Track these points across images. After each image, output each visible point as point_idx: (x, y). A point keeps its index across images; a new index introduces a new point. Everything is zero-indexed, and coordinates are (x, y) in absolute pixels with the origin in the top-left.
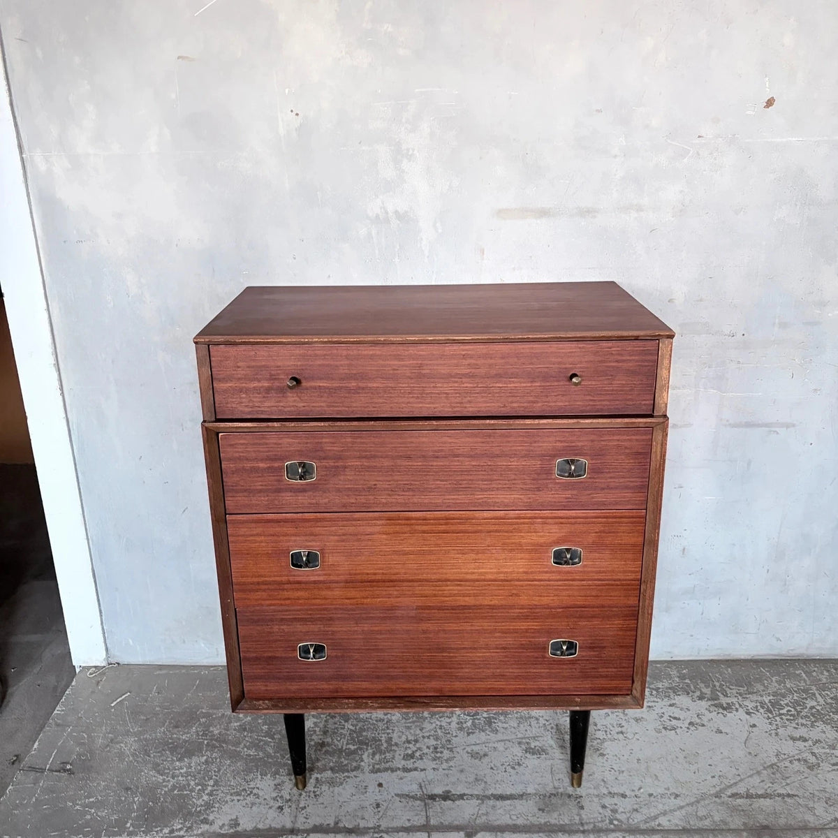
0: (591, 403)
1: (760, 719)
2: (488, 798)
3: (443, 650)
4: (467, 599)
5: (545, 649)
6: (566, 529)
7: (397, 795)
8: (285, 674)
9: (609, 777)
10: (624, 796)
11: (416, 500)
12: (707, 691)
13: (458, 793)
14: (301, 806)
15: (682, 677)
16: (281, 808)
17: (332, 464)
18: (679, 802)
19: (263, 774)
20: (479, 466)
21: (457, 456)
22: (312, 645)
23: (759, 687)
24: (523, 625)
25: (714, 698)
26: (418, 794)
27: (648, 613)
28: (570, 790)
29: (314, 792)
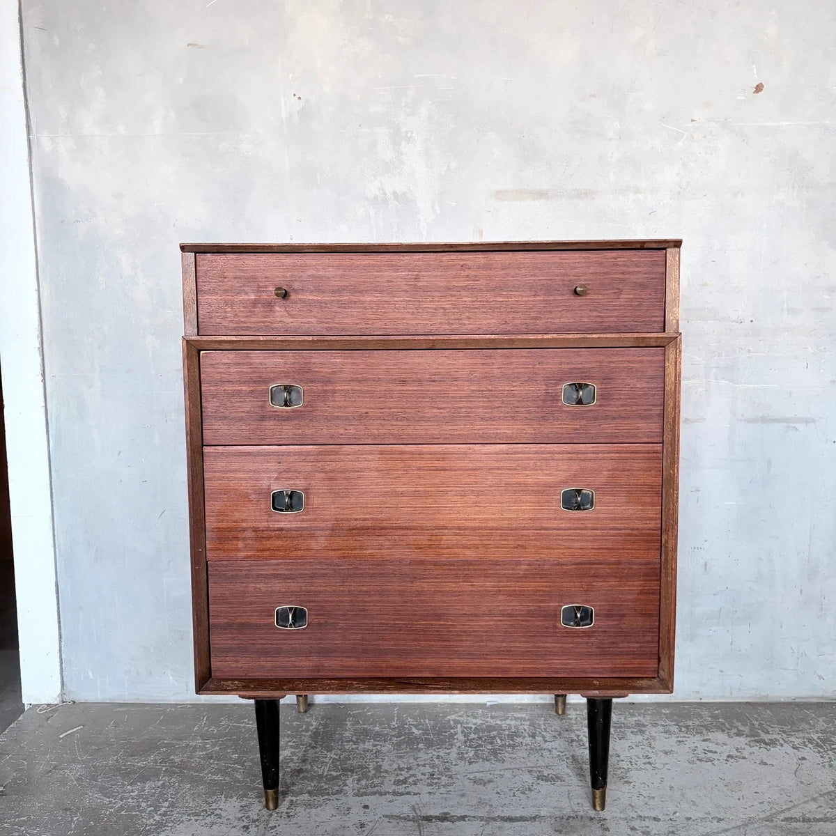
0: (598, 320)
1: (809, 753)
2: (494, 819)
3: (438, 617)
4: (467, 552)
5: (556, 616)
6: (576, 466)
7: (386, 816)
8: (259, 646)
9: (637, 802)
10: (656, 819)
11: (410, 432)
12: (746, 729)
13: (459, 815)
14: (270, 825)
15: (715, 717)
16: (246, 827)
17: (320, 388)
18: (722, 825)
19: (229, 797)
20: (479, 391)
21: (456, 379)
22: (291, 609)
23: (803, 725)
24: (529, 586)
25: (753, 734)
26: (411, 815)
27: (672, 569)
28: (592, 813)
29: (287, 813)
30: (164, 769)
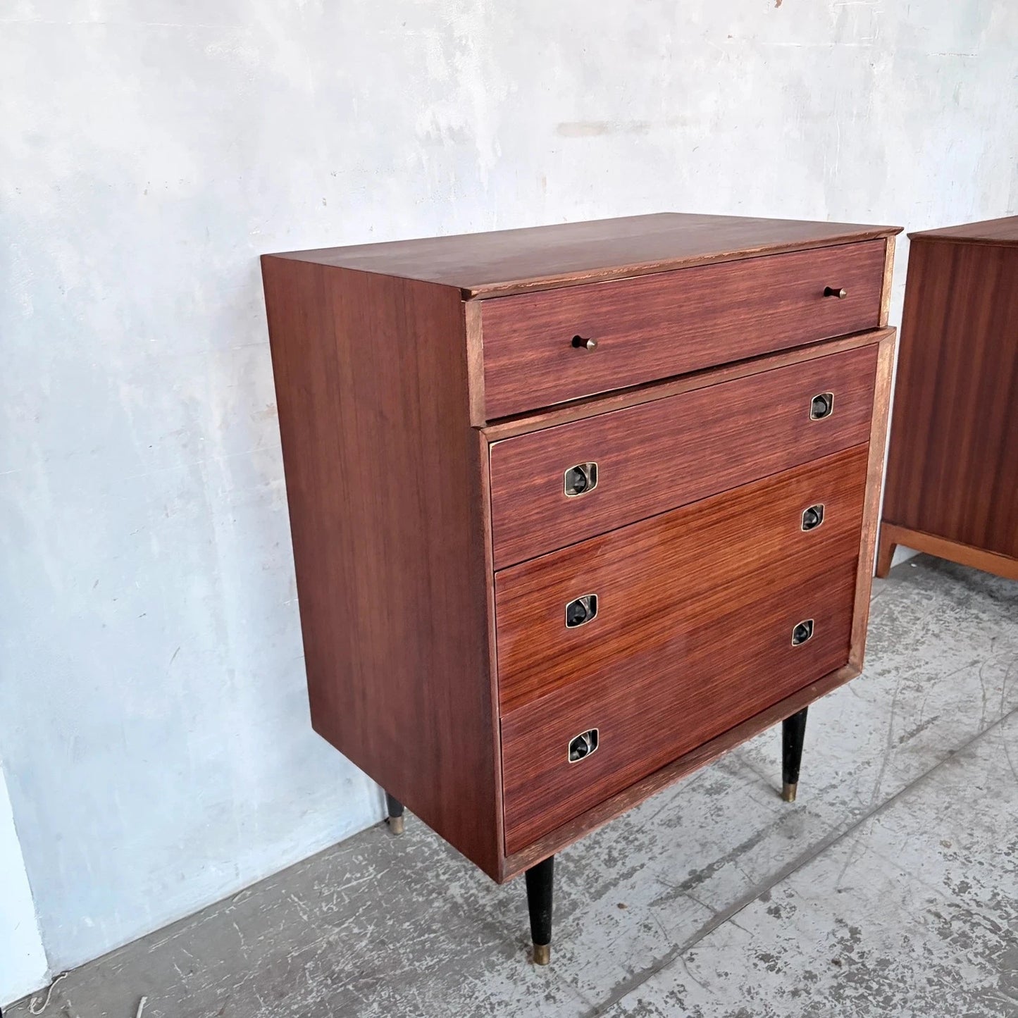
2: (735, 855)
3: (707, 681)
5: (789, 639)
6: (813, 484)
7: (652, 905)
10: (833, 786)
11: (693, 487)
13: (704, 867)
14: (569, 980)
16: (548, 997)
17: (615, 459)
18: (875, 767)
19: (479, 976)
20: (750, 423)
21: (733, 415)
24: (774, 618)
26: (669, 890)
29: (564, 957)
30: (350, 987)
